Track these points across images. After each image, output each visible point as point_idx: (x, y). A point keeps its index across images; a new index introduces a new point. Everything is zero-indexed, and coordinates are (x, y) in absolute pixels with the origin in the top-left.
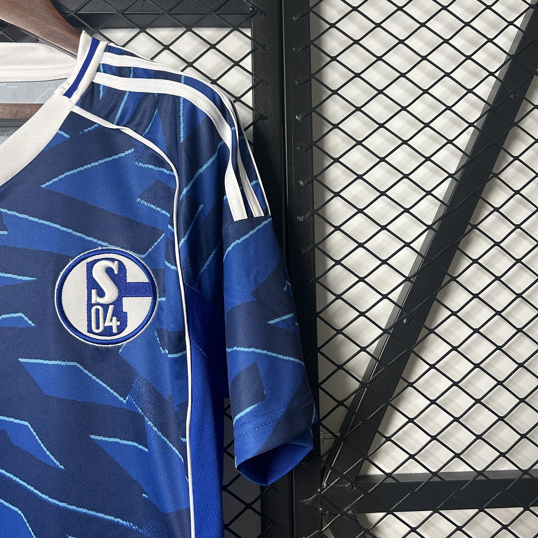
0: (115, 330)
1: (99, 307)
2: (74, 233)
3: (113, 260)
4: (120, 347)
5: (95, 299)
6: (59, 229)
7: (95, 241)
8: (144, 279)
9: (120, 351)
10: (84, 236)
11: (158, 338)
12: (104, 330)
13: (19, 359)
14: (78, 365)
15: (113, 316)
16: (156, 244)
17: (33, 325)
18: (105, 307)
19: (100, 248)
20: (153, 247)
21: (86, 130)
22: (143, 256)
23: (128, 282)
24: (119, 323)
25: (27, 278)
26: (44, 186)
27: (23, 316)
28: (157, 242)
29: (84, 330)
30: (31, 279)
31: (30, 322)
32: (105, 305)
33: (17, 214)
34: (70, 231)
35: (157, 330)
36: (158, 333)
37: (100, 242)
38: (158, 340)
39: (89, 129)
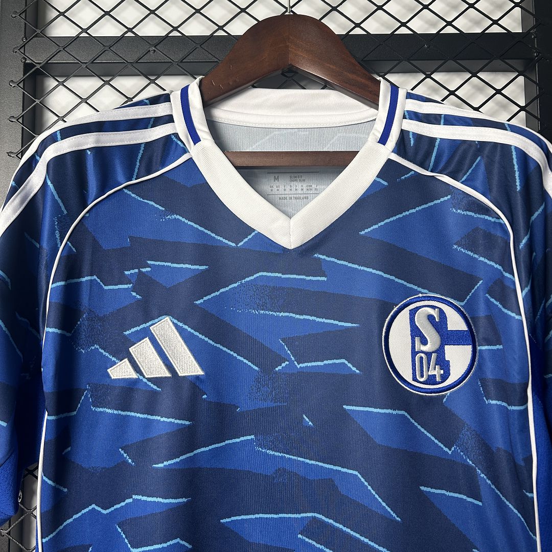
0: (438, 379)
1: (423, 355)
2: (397, 280)
3: (433, 307)
4: (444, 396)
5: (419, 346)
6: (383, 276)
7: (416, 287)
8: (464, 327)
9: (445, 400)
10: (405, 283)
11: (481, 388)
12: (428, 379)
13: (344, 406)
14: (406, 414)
15: (436, 364)
16: (473, 291)
17: (358, 371)
18: (428, 354)
19: (420, 295)
20: (470, 294)
21: (403, 178)
22: (462, 304)
23: (449, 329)
24: (442, 372)
25: (349, 325)
26: (363, 233)
27: (346, 362)
28: (474, 290)
29: (409, 378)
30: (354, 325)
31: (354, 369)
32: (428, 353)
33: (336, 261)
34: (393, 278)
35: (480, 380)
36: (481, 382)
37: (420, 289)
38: (481, 389)
39: (406, 176)
